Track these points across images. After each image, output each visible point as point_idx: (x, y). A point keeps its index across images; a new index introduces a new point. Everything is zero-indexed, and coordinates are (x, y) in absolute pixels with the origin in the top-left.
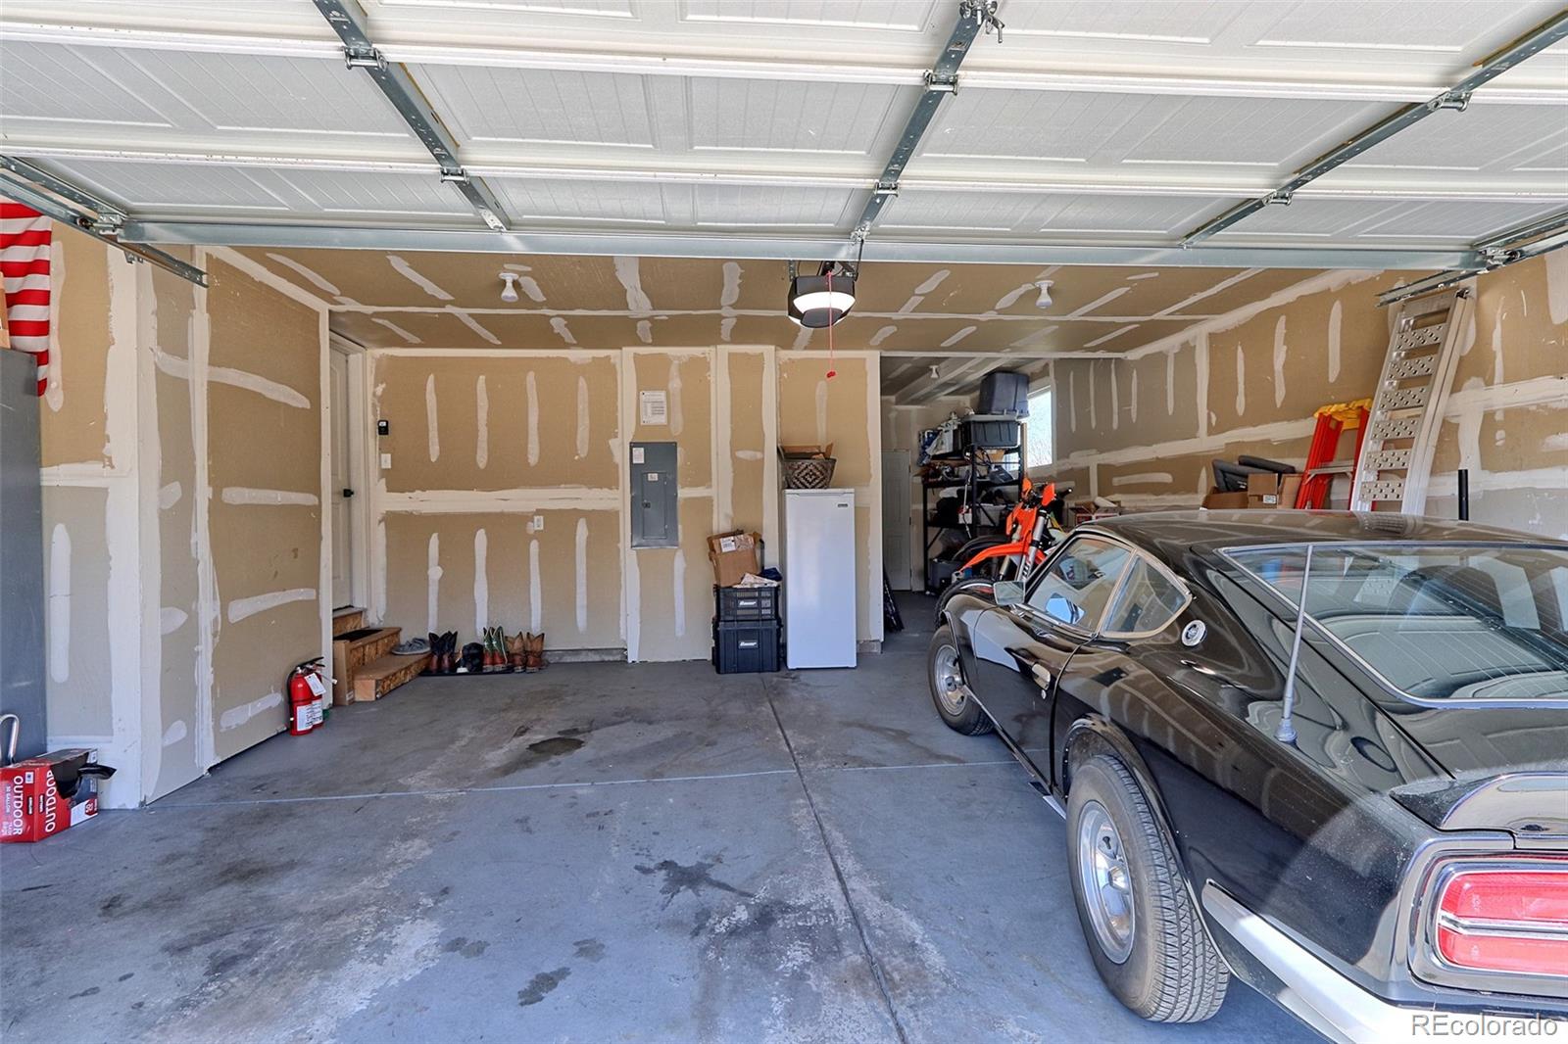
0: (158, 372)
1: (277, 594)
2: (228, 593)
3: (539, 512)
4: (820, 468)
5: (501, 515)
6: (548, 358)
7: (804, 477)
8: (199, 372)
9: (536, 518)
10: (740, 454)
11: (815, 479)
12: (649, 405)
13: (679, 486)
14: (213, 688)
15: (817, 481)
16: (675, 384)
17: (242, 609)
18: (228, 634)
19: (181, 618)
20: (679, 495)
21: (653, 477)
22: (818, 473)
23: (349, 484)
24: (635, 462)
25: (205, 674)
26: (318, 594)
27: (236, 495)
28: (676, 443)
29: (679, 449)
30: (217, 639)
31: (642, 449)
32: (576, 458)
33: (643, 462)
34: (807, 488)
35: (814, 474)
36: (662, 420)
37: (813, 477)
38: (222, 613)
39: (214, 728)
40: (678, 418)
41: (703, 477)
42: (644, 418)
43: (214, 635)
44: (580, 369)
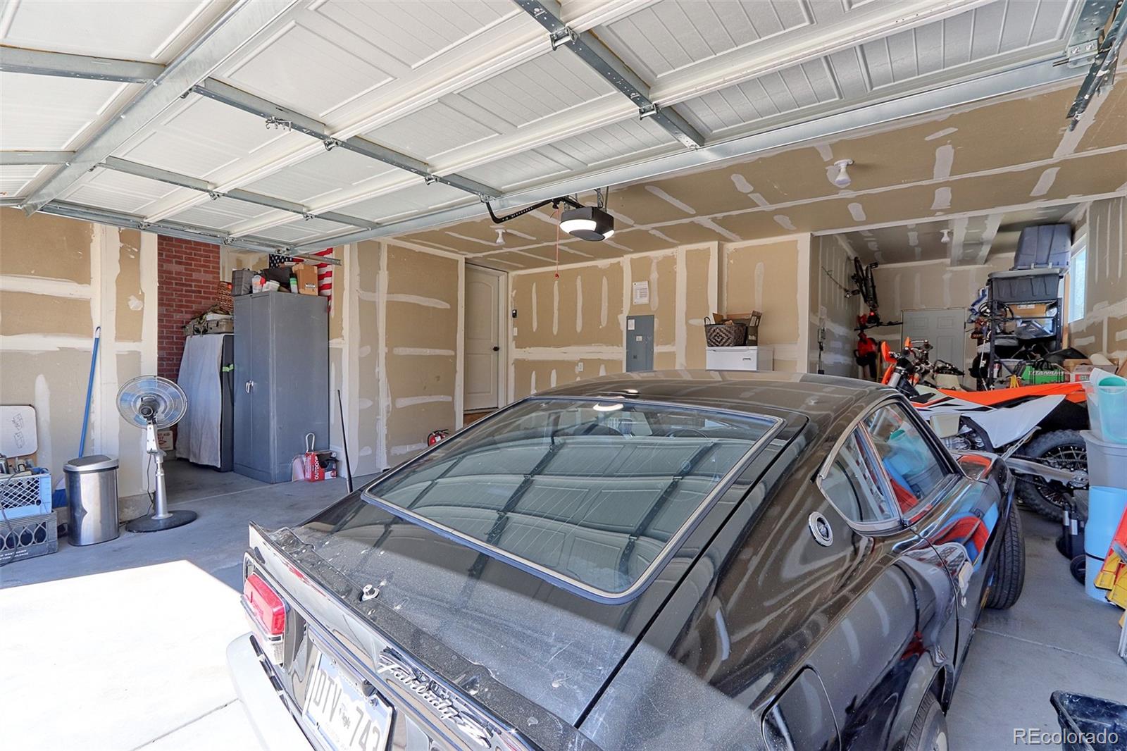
0: (360, 300)
1: (425, 397)
2: (395, 394)
3: (582, 360)
4: (724, 331)
5: (563, 362)
6: (588, 267)
7: (714, 338)
8: (382, 297)
9: (580, 364)
10: (691, 322)
11: (722, 340)
12: (638, 291)
13: (655, 345)
14: (387, 435)
15: (724, 341)
16: (654, 276)
17: (403, 402)
18: (394, 413)
19: (370, 403)
20: (655, 351)
21: (639, 338)
22: (723, 335)
23: (498, 344)
24: (629, 329)
25: (382, 430)
26: (453, 399)
27: (401, 351)
28: (653, 316)
29: (655, 319)
30: (389, 414)
31: (634, 321)
32: (601, 327)
33: (634, 329)
34: (718, 346)
35: (721, 336)
36: (645, 300)
37: (721, 338)
38: (392, 403)
39: (387, 453)
40: (656, 299)
41: (670, 340)
42: (635, 300)
43: (388, 412)
44: (603, 272)
